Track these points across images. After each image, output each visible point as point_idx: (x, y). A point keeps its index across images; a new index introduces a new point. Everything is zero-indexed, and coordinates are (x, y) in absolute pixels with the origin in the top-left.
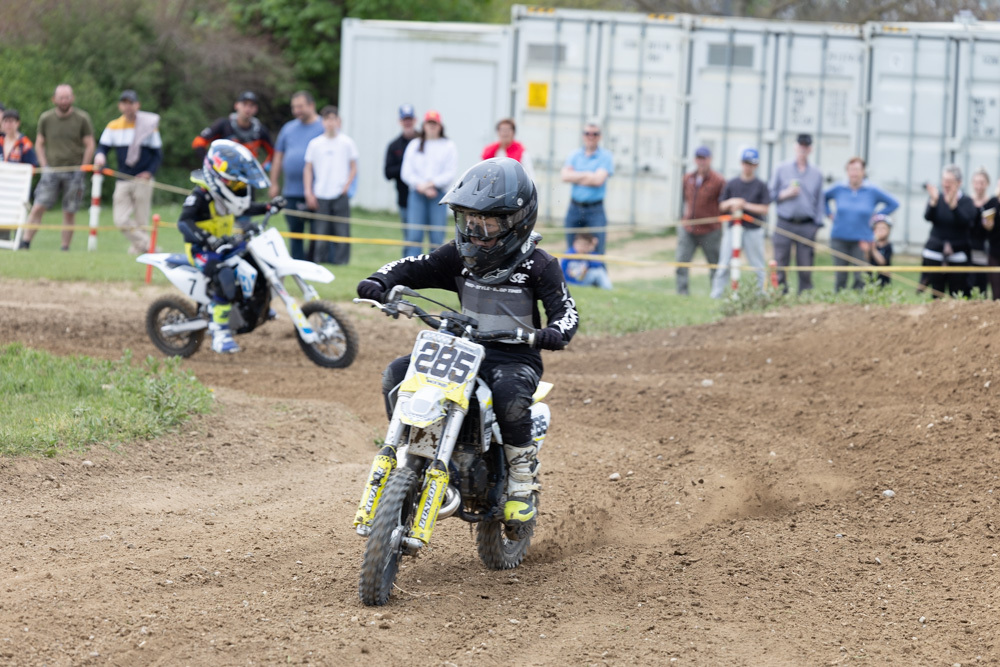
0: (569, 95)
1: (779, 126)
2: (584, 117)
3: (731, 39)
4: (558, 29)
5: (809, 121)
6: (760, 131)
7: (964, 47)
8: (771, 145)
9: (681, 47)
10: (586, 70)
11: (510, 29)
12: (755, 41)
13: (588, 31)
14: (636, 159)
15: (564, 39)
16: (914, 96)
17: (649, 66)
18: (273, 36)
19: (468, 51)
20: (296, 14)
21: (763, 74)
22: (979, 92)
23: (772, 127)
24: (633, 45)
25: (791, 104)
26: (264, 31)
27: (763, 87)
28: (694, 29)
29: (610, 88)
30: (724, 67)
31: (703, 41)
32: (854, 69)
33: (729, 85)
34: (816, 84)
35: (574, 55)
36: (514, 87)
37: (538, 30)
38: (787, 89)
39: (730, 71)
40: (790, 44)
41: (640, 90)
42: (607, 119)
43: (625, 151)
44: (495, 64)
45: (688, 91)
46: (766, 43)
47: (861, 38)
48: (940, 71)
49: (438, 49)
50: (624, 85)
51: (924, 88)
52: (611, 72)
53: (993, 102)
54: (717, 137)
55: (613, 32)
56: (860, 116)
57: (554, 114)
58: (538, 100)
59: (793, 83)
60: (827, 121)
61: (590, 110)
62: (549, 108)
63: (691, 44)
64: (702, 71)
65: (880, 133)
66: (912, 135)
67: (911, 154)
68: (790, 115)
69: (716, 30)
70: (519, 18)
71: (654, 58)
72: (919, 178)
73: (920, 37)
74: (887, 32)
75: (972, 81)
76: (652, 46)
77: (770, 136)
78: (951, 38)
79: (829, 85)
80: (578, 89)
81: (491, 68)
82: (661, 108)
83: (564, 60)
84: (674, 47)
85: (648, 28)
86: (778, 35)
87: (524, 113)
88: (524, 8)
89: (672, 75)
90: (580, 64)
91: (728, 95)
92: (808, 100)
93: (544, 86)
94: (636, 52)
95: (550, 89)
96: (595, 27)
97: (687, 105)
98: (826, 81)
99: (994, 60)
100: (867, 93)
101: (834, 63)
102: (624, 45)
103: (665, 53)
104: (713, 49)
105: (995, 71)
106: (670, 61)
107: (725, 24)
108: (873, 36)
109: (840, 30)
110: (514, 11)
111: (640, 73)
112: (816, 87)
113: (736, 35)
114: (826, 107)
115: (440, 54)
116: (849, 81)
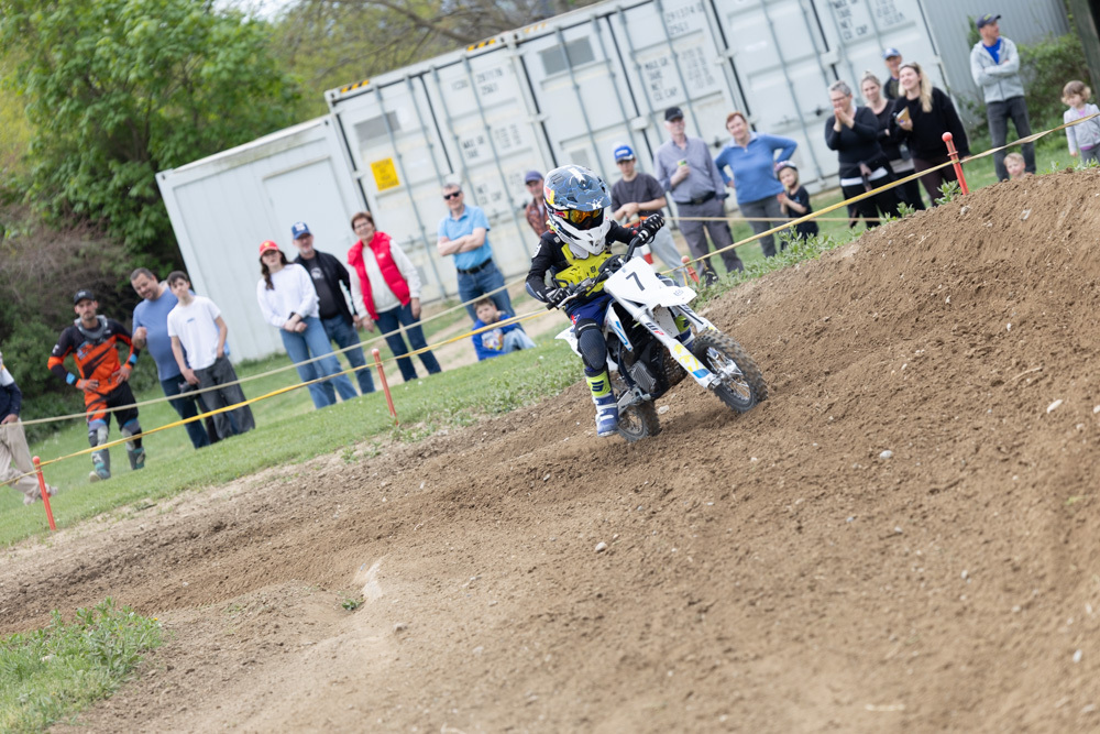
0: (418, 161)
1: (644, 109)
2: (441, 177)
3: (562, 38)
4: (380, 98)
5: (673, 92)
6: (627, 122)
8: (643, 131)
9: (512, 66)
10: (425, 129)
11: (330, 117)
12: (587, 31)
13: (412, 88)
14: (511, 200)
15: (389, 109)
16: (771, 24)
17: (487, 100)
18: (89, 219)
19: (296, 158)
20: (105, 187)
21: (608, 61)
23: (638, 115)
24: (464, 84)
25: (649, 83)
26: (79, 218)
27: (613, 76)
28: (518, 45)
29: (456, 138)
30: (567, 71)
31: (532, 52)
32: (699, 21)
33: (577, 87)
34: (666, 52)
35: (406, 118)
36: (358, 175)
37: (360, 109)
38: (638, 68)
39: (572, 73)
40: (624, 21)
41: (488, 128)
42: (466, 171)
43: (498, 196)
44: (329, 159)
45: (538, 111)
46: (598, 29)
49: (264, 167)
50: (469, 129)
51: (778, 13)
52: (450, 121)
54: (586, 145)
55: (438, 80)
56: (722, 65)
57: (409, 187)
58: (387, 181)
59: (641, 60)
60: (691, 85)
61: (445, 169)
62: (402, 183)
63: (522, 58)
64: (542, 83)
65: (750, 77)
66: (785, 65)
67: (791, 85)
68: (651, 93)
69: (542, 36)
70: (335, 103)
71: (490, 90)
72: (809, 107)
76: (482, 77)
77: (639, 123)
79: (678, 47)
80: (426, 151)
81: (326, 166)
82: (517, 137)
83: (398, 127)
84: (505, 70)
85: (473, 62)
86: (607, 16)
87: (377, 198)
88: (336, 91)
89: (513, 101)
90: (416, 125)
91: (580, 98)
92: (664, 71)
93: (387, 162)
94: (468, 91)
95: (395, 162)
96: (416, 81)
97: (542, 124)
98: (675, 44)
100: (722, 40)
101: (676, 22)
102: (453, 87)
103: (499, 81)
104: (546, 56)
106: (508, 87)
107: (549, 27)
110: (329, 99)
111: (481, 110)
112: (667, 54)
113: (565, 33)
114: (685, 71)
115: (268, 172)
116: (699, 35)
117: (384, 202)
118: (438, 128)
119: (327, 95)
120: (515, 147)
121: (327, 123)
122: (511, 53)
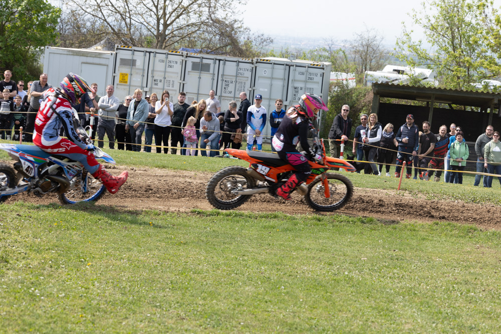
0: (137, 80)
1: (219, 93)
2: (142, 87)
3: (202, 61)
4: (133, 54)
5: (230, 92)
7: (291, 67)
9: (182, 63)
10: (144, 70)
12: (211, 62)
13: (145, 55)
15: (134, 58)
16: (271, 85)
17: (169, 69)
19: (96, 60)
21: (214, 74)
22: (297, 85)
24: (163, 61)
25: (224, 86)
27: (213, 79)
28: (186, 57)
29: (153, 77)
30: (199, 72)
31: (190, 61)
32: (248, 74)
33: (200, 78)
35: (139, 63)
36: (114, 75)
37: (124, 54)
40: (224, 64)
41: (165, 78)
42: (151, 88)
45: (184, 80)
46: (215, 63)
47: (253, 63)
48: (282, 77)
49: (84, 59)
50: (159, 76)
51: (275, 82)
52: (153, 71)
53: (301, 89)
54: (195, 97)
55: (155, 56)
56: (250, 91)
57: (130, 86)
58: (123, 81)
59: (224, 79)
60: (237, 93)
61: (145, 86)
62: (128, 83)
63: (186, 61)
64: (189, 72)
66: (270, 99)
67: (269, 106)
68: (223, 90)
69: (195, 57)
70: (117, 49)
71: (171, 67)
73: (274, 64)
74: (262, 61)
75: (294, 80)
76: (170, 62)
78: (286, 65)
79: (238, 80)
80: (141, 77)
81: (106, 67)
82: (173, 85)
83: (135, 66)
84: (179, 63)
85: (169, 55)
86: (220, 60)
88: (119, 46)
89: (177, 73)
90: (142, 67)
91: (199, 82)
92: (230, 85)
93: (127, 75)
94: (164, 64)
95: (129, 76)
96: (148, 54)
97: (183, 84)
98: (238, 78)
99: (303, 74)
100: (253, 83)
101: (241, 71)
102: (159, 61)
103: (175, 65)
104: (194, 64)
105: (303, 78)
106: (177, 68)
107: (199, 55)
108: (257, 62)
109: (244, 60)
110: (116, 47)
111: (165, 72)
112: (234, 80)
113: (203, 59)
114: (237, 87)
115: (85, 61)
116: (247, 79)
117: (119, 86)
118: (147, 72)
119: (116, 45)
120: (171, 88)
121: (112, 54)
122: (183, 58)
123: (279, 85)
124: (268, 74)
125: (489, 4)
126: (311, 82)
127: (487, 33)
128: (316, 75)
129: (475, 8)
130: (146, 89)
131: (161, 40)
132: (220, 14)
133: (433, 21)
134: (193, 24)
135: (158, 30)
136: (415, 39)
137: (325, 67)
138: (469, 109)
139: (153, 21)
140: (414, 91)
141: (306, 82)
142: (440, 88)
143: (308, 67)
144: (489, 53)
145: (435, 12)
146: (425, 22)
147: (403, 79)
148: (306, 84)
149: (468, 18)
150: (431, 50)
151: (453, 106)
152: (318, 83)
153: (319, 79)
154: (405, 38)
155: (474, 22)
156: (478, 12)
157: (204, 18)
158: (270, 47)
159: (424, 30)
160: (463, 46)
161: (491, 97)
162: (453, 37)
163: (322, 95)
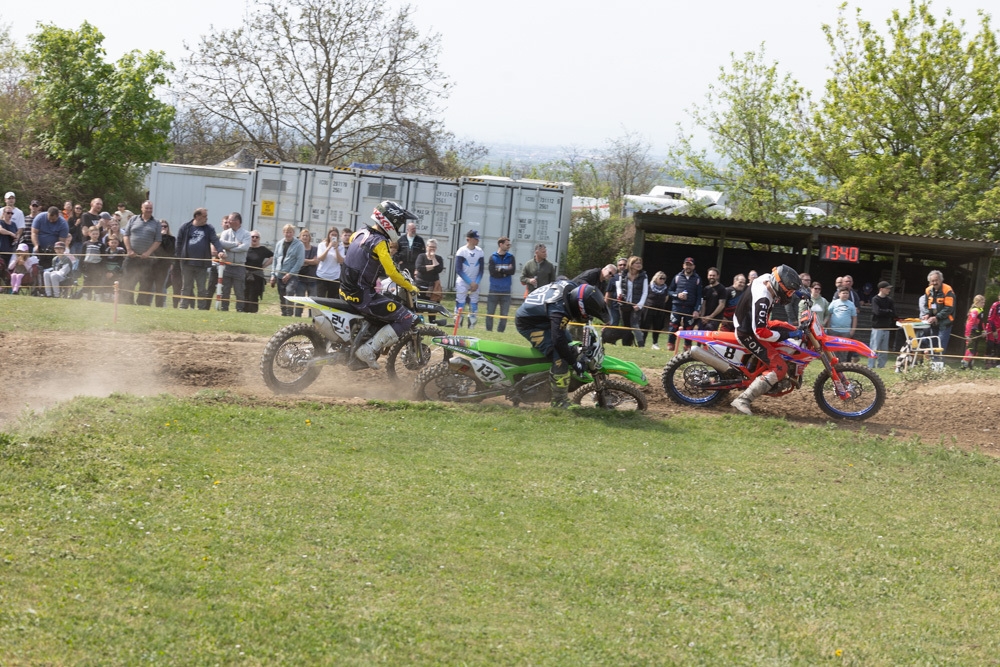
0: (287, 210)
3: (383, 182)
4: (282, 173)
5: (425, 228)
7: (515, 190)
9: (353, 185)
10: (297, 195)
11: (254, 171)
12: (396, 184)
13: (300, 174)
15: (284, 178)
16: (486, 217)
17: (335, 195)
19: (227, 182)
22: (523, 216)
24: (326, 183)
28: (361, 176)
29: (311, 206)
31: (366, 182)
32: (452, 201)
34: (430, 208)
35: (290, 186)
36: (254, 203)
37: (269, 173)
40: (416, 186)
42: (309, 223)
44: (244, 190)
45: (357, 211)
46: (403, 185)
47: (457, 185)
48: (500, 203)
49: (209, 181)
50: (319, 205)
51: (491, 213)
52: (311, 197)
53: (530, 222)
55: (314, 176)
56: (454, 225)
57: (277, 219)
58: (268, 212)
59: (417, 209)
60: (436, 228)
61: (300, 219)
62: (275, 216)
63: (359, 183)
64: (364, 198)
69: (373, 176)
70: (258, 165)
71: (337, 190)
73: (490, 185)
74: (471, 181)
75: (519, 210)
76: (336, 183)
78: (508, 187)
79: (438, 209)
80: (293, 205)
81: (241, 192)
82: (341, 218)
83: (284, 189)
84: (349, 185)
85: (335, 175)
86: (410, 180)
87: (259, 218)
88: (261, 160)
89: (347, 200)
90: (294, 192)
92: (425, 217)
93: (272, 203)
94: (327, 187)
95: (276, 205)
96: (303, 172)
98: (436, 207)
99: (532, 199)
100: (459, 215)
101: (441, 197)
102: (320, 182)
103: (343, 188)
104: (372, 186)
105: (532, 205)
106: (347, 193)
107: (379, 174)
108: (464, 183)
109: (445, 180)
110: (256, 162)
111: (329, 198)
112: (430, 210)
113: (386, 180)
114: (436, 220)
115: (211, 184)
116: (448, 207)
117: (261, 221)
118: (303, 199)
119: (257, 160)
120: (337, 222)
121: (250, 173)
122: (355, 178)
123: (496, 215)
124: (480, 201)
125: (805, 96)
126: (544, 212)
127: (803, 138)
128: (552, 201)
129: (784, 101)
130: (300, 225)
131: (322, 152)
132: (410, 113)
133: (723, 120)
134: (369, 128)
135: (319, 137)
136: (697, 147)
137: (564, 189)
138: (775, 249)
139: (311, 124)
140: (697, 223)
141: (536, 211)
142: (733, 219)
143: (541, 190)
144: (805, 168)
145: (727, 107)
146: (710, 121)
147: (679, 207)
148: (536, 215)
149: (774, 117)
150: (721, 163)
151: (753, 245)
152: (554, 213)
153: (555, 207)
154: (681, 147)
155: (783, 122)
156: (789, 109)
157: (385, 119)
158: (485, 161)
159: (709, 133)
160: (767, 157)
161: (808, 232)
162: (753, 145)
163: (560, 230)
